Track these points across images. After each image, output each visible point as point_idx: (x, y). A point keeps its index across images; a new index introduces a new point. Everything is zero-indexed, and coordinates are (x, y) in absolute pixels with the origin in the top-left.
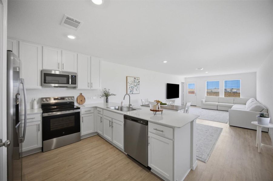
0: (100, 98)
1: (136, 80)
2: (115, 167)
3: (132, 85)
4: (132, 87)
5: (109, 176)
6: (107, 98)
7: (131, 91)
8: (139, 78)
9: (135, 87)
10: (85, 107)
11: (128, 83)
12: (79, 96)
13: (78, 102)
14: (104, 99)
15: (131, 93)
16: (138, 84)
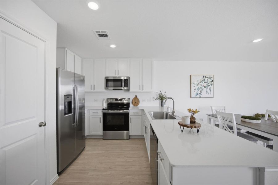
0: (154, 101)
1: (206, 79)
2: (133, 179)
3: (199, 86)
4: (198, 89)
5: (121, 184)
6: (162, 102)
7: (198, 94)
8: (211, 76)
9: (205, 89)
10: (139, 108)
11: (192, 84)
12: (134, 98)
13: (133, 103)
14: (158, 102)
15: (198, 96)
16: (209, 84)
